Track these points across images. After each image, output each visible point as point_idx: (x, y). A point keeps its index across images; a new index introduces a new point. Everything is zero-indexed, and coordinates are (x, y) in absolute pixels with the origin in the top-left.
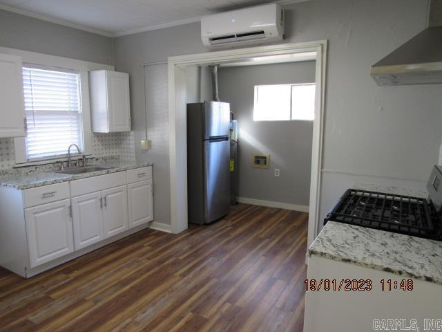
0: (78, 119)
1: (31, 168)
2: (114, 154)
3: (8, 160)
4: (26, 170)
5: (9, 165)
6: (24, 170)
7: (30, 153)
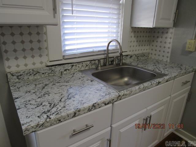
0: (119, 9)
1: (66, 67)
2: (145, 51)
3: (40, 56)
4: (61, 68)
5: (41, 63)
6: (58, 69)
7: (67, 48)
